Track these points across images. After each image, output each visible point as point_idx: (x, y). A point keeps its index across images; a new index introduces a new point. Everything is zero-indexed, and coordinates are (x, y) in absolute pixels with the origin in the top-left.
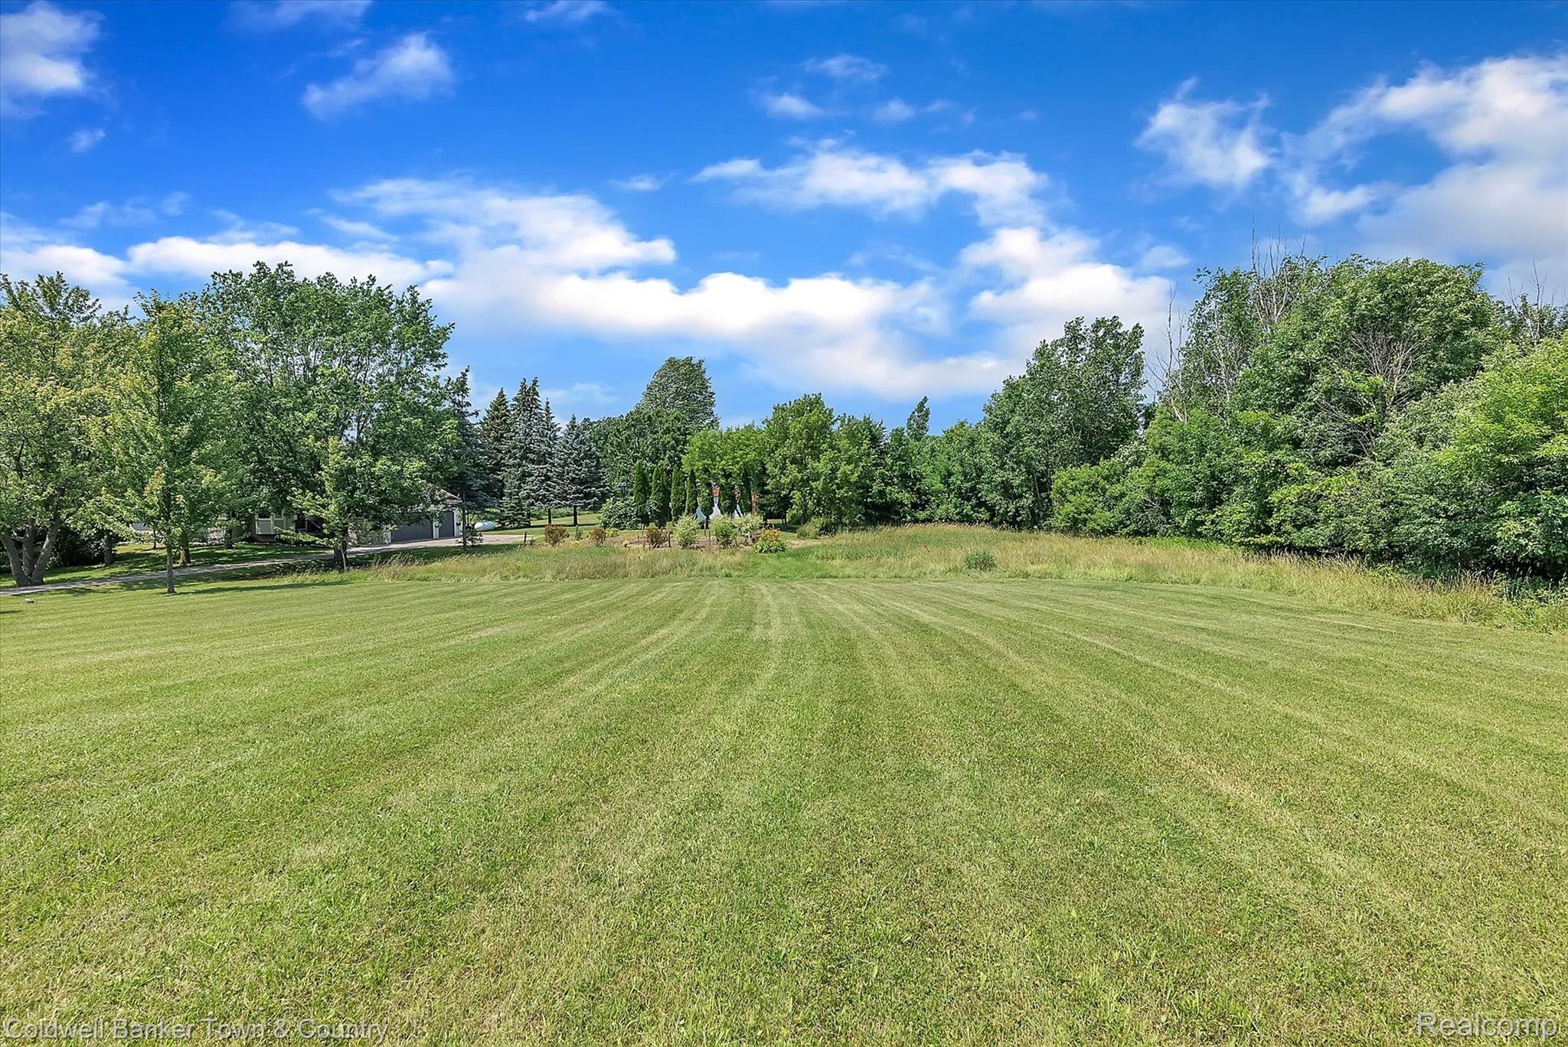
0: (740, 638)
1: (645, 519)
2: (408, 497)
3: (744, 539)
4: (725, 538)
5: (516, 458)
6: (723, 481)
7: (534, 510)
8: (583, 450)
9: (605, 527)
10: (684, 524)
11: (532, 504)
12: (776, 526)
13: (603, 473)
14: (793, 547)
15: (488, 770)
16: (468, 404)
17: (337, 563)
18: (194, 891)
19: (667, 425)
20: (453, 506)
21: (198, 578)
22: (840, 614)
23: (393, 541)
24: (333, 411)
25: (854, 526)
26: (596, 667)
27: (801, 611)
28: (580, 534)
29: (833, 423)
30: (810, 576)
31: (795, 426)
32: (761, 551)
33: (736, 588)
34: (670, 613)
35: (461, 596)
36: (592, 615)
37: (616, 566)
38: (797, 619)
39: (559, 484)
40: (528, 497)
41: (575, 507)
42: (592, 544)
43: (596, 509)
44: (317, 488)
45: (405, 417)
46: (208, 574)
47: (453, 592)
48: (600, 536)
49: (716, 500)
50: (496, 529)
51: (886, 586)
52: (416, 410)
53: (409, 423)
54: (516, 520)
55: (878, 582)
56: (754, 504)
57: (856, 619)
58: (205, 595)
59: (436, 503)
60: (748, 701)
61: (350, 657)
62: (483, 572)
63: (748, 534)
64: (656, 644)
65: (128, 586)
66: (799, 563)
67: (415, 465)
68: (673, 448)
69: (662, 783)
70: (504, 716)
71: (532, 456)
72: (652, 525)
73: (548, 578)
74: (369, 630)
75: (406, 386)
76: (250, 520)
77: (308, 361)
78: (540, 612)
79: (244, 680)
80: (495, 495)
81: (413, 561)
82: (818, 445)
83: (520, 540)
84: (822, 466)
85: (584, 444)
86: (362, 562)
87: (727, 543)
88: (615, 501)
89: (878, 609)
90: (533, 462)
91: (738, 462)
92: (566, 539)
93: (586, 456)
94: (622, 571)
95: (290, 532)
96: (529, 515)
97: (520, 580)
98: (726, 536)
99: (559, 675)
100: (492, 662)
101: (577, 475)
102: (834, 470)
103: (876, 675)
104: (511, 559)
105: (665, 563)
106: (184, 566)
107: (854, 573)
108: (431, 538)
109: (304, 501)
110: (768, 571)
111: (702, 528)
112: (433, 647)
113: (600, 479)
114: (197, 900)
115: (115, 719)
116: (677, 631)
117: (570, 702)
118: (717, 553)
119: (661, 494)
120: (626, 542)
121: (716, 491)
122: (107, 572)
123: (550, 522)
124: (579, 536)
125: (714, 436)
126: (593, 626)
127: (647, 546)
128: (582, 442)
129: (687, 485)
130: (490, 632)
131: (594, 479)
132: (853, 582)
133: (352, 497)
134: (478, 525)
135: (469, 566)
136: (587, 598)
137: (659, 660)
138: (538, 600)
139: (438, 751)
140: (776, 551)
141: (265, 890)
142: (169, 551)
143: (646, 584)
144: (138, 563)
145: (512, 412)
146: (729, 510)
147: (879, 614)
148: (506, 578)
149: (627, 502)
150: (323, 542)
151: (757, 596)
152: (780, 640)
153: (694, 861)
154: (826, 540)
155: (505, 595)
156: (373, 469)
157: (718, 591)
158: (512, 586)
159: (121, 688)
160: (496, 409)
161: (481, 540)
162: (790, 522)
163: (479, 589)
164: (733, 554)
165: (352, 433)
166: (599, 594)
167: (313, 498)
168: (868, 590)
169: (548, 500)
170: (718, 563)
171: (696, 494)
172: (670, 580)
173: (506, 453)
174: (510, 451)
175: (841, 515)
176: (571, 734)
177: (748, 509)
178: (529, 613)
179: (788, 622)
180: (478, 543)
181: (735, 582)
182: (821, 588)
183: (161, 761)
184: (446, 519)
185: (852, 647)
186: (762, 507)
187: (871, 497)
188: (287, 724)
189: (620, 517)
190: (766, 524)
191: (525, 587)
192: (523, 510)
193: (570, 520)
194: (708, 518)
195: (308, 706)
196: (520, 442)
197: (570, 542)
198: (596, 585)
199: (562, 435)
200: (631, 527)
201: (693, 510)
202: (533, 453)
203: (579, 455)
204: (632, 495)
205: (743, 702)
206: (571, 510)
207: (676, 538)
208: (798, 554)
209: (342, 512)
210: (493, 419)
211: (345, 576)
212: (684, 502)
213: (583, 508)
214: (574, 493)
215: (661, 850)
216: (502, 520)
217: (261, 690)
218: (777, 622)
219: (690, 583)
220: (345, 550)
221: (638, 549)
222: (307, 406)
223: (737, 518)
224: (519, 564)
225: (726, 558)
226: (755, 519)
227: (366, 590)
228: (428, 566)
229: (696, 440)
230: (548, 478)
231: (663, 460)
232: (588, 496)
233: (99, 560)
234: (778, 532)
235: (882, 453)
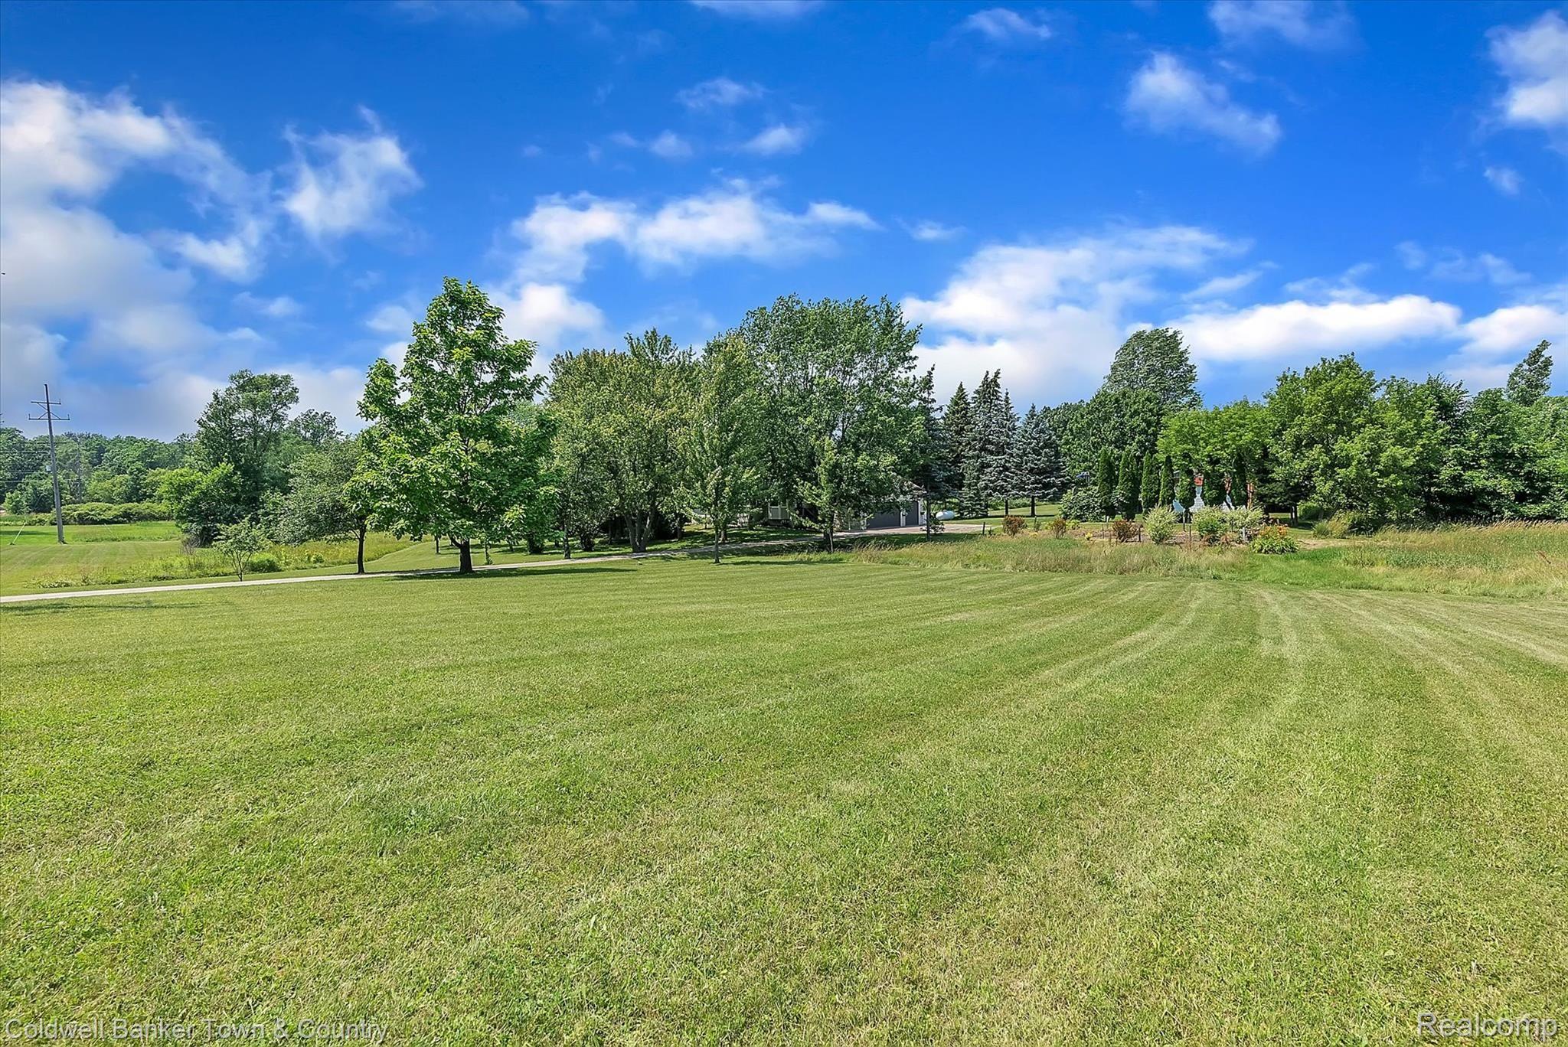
0: (1242, 653)
1: (1110, 511)
2: (882, 489)
3: (1236, 536)
4: (1212, 535)
5: (975, 450)
6: (1209, 468)
7: (992, 500)
8: (1042, 439)
9: (1065, 519)
10: (1157, 517)
11: (990, 495)
12: (1282, 522)
13: (1064, 462)
14: (1308, 548)
15: (977, 748)
16: (933, 401)
17: (824, 545)
18: (770, 797)
19: (1135, 407)
20: (918, 496)
21: (732, 552)
22: (1390, 636)
23: (868, 528)
24: (826, 414)
25: (1405, 523)
26: (1071, 664)
27: (1327, 628)
28: (1039, 525)
29: (1373, 390)
30: (1336, 584)
31: (1310, 398)
32: (1260, 551)
33: (1228, 592)
34: (1147, 615)
35: (928, 581)
36: (1057, 610)
37: (1079, 561)
38: (1322, 638)
39: (1017, 475)
40: (986, 488)
41: (1033, 498)
42: (1052, 536)
43: (1055, 499)
44: (814, 480)
45: (881, 416)
46: (737, 549)
47: (921, 576)
48: (1060, 527)
49: (1199, 490)
50: (955, 519)
51: (1468, 606)
52: (890, 410)
53: (884, 421)
54: (974, 510)
55: (1452, 600)
56: (1250, 495)
57: (1417, 644)
58: (742, 566)
59: (904, 493)
60: (1265, 727)
61: (846, 627)
62: (946, 559)
63: (1243, 530)
64: (1136, 646)
65: (692, 556)
66: (1318, 568)
67: (888, 459)
68: (1144, 432)
69: (1166, 800)
70: (986, 699)
71: (990, 447)
72: (1118, 517)
73: (1008, 568)
74: (857, 605)
75: (881, 388)
76: (765, 508)
77: (807, 374)
78: (1005, 601)
79: (774, 636)
80: (956, 486)
81: (885, 546)
82: (1349, 420)
83: (979, 529)
84: (1355, 447)
85: (1044, 433)
86: (845, 545)
87: (1212, 541)
88: (1076, 491)
89: (1455, 636)
90: (991, 453)
91: (1228, 446)
92: (1024, 530)
93: (1046, 446)
94: (1086, 566)
95: (794, 517)
96: (987, 506)
97: (980, 569)
98: (1213, 531)
99: (1033, 667)
100: (965, 644)
101: (1036, 464)
102: (1374, 454)
103: (1467, 726)
104: (971, 548)
105: (1136, 559)
106: (723, 543)
107: (1407, 586)
108: (898, 525)
109: (804, 489)
110: (1275, 576)
111: (1181, 521)
112: (911, 626)
113: (1059, 469)
114: (772, 804)
115: (702, 654)
116: (1157, 636)
117: (1049, 696)
118: (1201, 550)
119: (1130, 484)
120: (1089, 535)
121: (1199, 479)
122: (680, 545)
123: (1007, 512)
124: (1037, 527)
125: (1198, 418)
126: (1061, 621)
127: (1114, 540)
128: (1042, 431)
129: (1162, 473)
130: (960, 616)
131: (1054, 469)
132: (1407, 596)
133: (838, 487)
134: (940, 514)
135: (933, 554)
136: (1050, 591)
137: (1142, 665)
138: (1000, 590)
139: (931, 721)
140: (1283, 551)
141: (818, 810)
142: (717, 531)
143: (1114, 580)
144: (696, 539)
145: (972, 405)
146: (1217, 501)
147: (1460, 643)
148: (967, 566)
149: (1090, 492)
150: (816, 526)
151: (1259, 606)
152: (1300, 660)
153: (1219, 895)
154: (1361, 541)
155: (968, 583)
156: (855, 464)
157: (1203, 595)
158: (973, 574)
159: (701, 633)
160: (957, 404)
161: (943, 529)
162: (1301, 517)
163: (944, 575)
164: (1222, 552)
165: (838, 433)
166: (1061, 588)
167: (811, 488)
168: (1436, 608)
169: (1006, 491)
170: (1203, 563)
171: (1173, 484)
172: (1142, 579)
173: (966, 445)
174: (969, 443)
175: (1383, 508)
176: (1055, 727)
177: (1242, 501)
178: (993, 601)
179: (1309, 639)
180: (940, 531)
181: (1226, 585)
182: (1356, 601)
183: (734, 692)
184: (912, 508)
185: (1419, 681)
186: (1261, 498)
187: (1438, 485)
188: (811, 677)
189: (1081, 508)
190: (1268, 519)
191: (986, 576)
192: (981, 500)
193: (1028, 511)
194: (1187, 511)
195: (823, 664)
196: (980, 434)
197: (1029, 533)
198: (1058, 579)
199: (1021, 425)
200: (1095, 519)
201: (1168, 500)
202: (992, 444)
203: (1038, 443)
204: (1095, 484)
205: (1261, 727)
206: (1027, 501)
207: (1148, 532)
208: (1314, 557)
209: (833, 500)
210: (954, 413)
211: (832, 557)
212: (1157, 492)
213: (1041, 498)
214: (1032, 484)
215: (1176, 873)
216: (961, 509)
217: (788, 646)
218: (1292, 638)
219: (1167, 584)
220: (832, 533)
221: (1103, 542)
222: (806, 412)
223: (1226, 510)
224: (979, 553)
225: (1211, 556)
226: (1253, 513)
227: (849, 570)
228: (898, 551)
229: (1173, 423)
230: (1007, 469)
231: (1131, 445)
232: (1047, 486)
233: (674, 536)
234: (1284, 529)
235: (1459, 425)
